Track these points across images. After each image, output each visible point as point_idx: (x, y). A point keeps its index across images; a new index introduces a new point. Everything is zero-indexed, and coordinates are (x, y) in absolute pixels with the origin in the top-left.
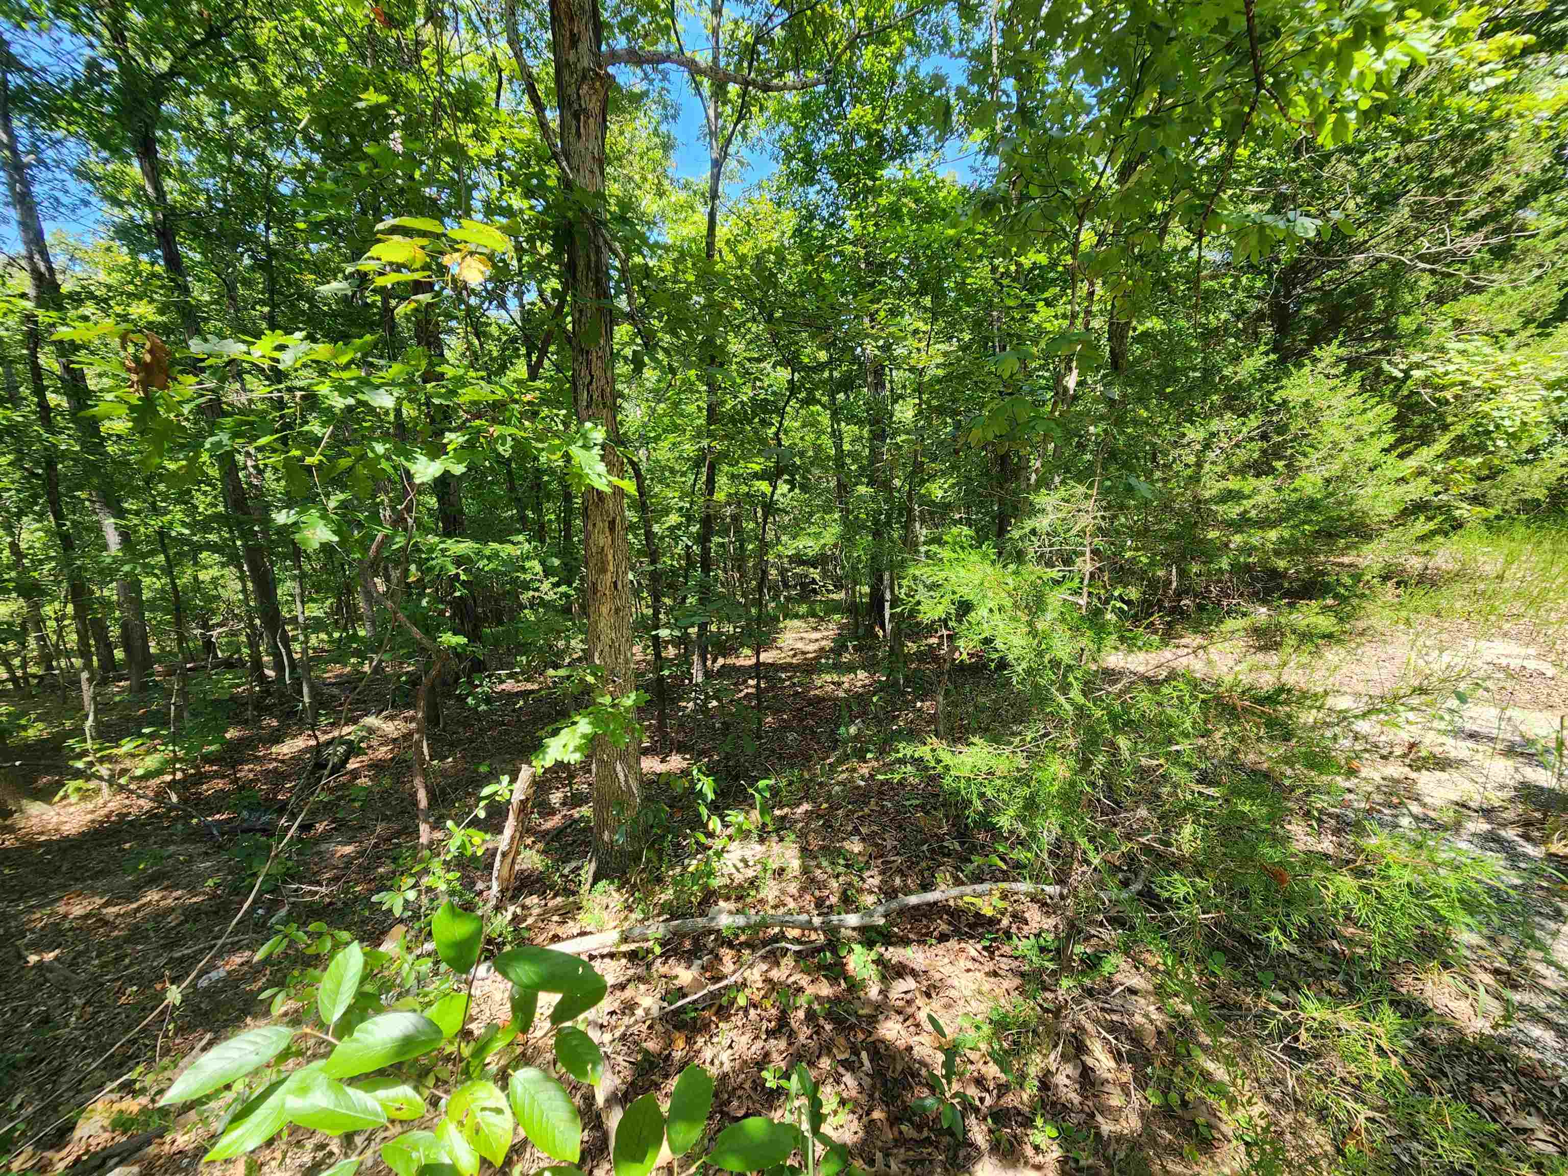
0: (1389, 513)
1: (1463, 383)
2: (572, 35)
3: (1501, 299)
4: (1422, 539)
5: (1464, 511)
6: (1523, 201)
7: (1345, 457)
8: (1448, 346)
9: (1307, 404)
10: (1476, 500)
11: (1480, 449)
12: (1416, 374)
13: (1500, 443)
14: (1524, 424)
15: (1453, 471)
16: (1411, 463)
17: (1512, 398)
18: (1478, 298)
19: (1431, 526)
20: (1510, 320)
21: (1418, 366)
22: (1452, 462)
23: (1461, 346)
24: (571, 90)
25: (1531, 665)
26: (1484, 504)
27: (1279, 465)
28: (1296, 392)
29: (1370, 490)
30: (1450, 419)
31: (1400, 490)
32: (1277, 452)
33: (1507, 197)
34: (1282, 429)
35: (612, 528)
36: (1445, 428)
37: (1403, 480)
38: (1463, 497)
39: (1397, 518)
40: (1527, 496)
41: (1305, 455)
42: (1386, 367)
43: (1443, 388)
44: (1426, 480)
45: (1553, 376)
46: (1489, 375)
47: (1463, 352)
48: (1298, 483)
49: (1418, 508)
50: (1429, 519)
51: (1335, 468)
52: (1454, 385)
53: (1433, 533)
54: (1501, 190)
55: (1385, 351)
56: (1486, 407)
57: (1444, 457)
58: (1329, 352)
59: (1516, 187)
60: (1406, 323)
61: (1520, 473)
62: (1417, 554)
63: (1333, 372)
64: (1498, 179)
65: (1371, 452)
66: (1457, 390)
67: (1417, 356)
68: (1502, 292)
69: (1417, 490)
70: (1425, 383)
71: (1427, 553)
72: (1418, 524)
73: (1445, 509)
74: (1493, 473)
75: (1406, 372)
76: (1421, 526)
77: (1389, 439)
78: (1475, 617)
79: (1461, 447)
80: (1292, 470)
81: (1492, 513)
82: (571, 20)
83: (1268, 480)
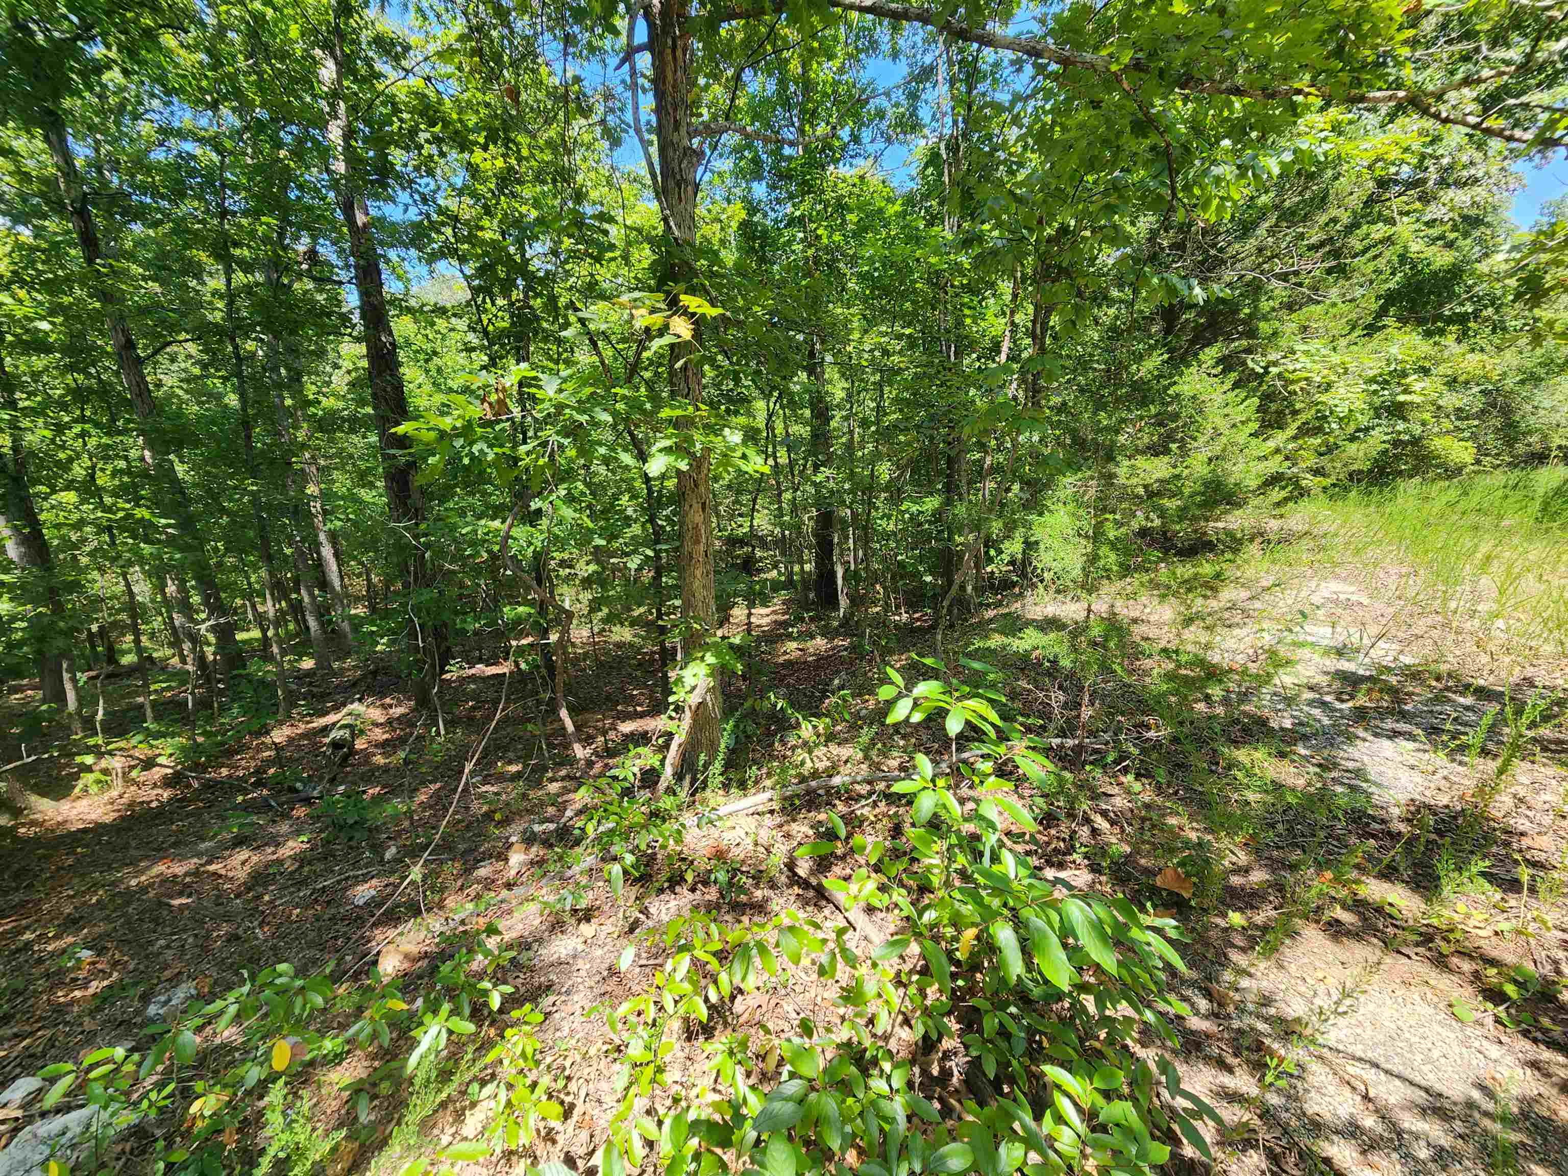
0: (1253, 484)
1: (1306, 379)
2: (676, 121)
3: (1333, 311)
4: (1278, 504)
5: (1308, 481)
6: (1351, 228)
7: (1224, 440)
8: (1296, 348)
9: (1194, 397)
10: (1318, 472)
11: (1319, 430)
12: (1274, 370)
13: (1334, 426)
14: (1351, 411)
15: (1301, 448)
16: (1271, 444)
17: (1342, 391)
18: (1319, 307)
19: (1284, 494)
20: (1341, 326)
21: (1275, 364)
22: (1300, 442)
23: (1305, 348)
24: (675, 164)
25: (1354, 598)
26: (1324, 475)
27: (1174, 446)
28: (1186, 387)
29: (1241, 466)
30: (1298, 406)
31: (1262, 466)
32: (1170, 437)
33: (1338, 227)
34: (1176, 416)
35: (704, 509)
36: (1295, 413)
37: (1265, 458)
38: (1310, 470)
39: (1259, 488)
40: (1355, 467)
41: (1195, 439)
42: (1251, 364)
43: (1293, 382)
44: (1279, 458)
45: (1371, 373)
46: (1326, 372)
47: (1304, 352)
48: (1189, 461)
49: (1274, 480)
50: (1283, 488)
51: (1217, 449)
52: (1299, 380)
53: (1286, 500)
54: (1334, 220)
55: (1249, 351)
56: (1323, 398)
57: (1295, 438)
58: (1210, 354)
59: (1345, 218)
60: (1264, 327)
61: (1352, 448)
62: (1274, 517)
63: (1214, 372)
64: (1334, 212)
65: (1242, 437)
66: (1303, 384)
67: (1273, 356)
68: (1334, 305)
69: (1274, 465)
70: (1280, 376)
71: (1282, 516)
72: (1274, 493)
73: (1295, 481)
74: (1330, 449)
75: (1266, 368)
76: (1277, 494)
77: (1254, 426)
78: (1317, 565)
79: (1305, 431)
80: (1184, 452)
81: (1327, 482)
82: (675, 110)
83: (1166, 459)
